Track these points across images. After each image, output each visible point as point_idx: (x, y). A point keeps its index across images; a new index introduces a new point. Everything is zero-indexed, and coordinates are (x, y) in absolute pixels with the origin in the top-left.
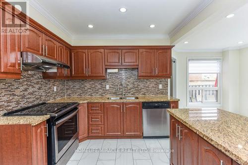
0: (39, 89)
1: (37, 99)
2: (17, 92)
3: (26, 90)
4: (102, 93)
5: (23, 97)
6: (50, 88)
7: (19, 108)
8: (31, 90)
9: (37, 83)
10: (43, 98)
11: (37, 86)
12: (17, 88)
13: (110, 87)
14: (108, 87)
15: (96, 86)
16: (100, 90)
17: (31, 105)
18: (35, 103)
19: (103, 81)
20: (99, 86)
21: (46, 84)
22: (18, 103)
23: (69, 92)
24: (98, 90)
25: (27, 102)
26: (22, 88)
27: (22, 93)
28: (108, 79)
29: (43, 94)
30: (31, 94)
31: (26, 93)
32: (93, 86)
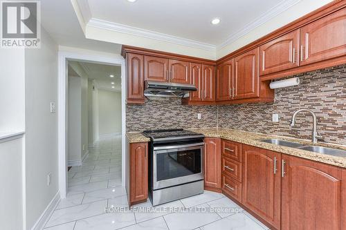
0: (178, 114)
1: (175, 124)
2: (155, 116)
3: (163, 114)
4: (265, 129)
5: (160, 120)
6: (191, 115)
7: (156, 129)
8: (168, 115)
9: (175, 109)
10: (182, 124)
11: (175, 112)
12: (155, 113)
13: (281, 119)
14: (275, 118)
15: (254, 115)
16: (261, 123)
17: (167, 128)
18: (173, 128)
19: (265, 106)
20: (259, 116)
21: (187, 110)
22: (155, 125)
23: (221, 121)
24: (256, 122)
25: (164, 125)
26: (159, 113)
27: (159, 117)
28: (277, 102)
29: (182, 120)
30: (169, 119)
31: (163, 117)
32: (249, 115)
